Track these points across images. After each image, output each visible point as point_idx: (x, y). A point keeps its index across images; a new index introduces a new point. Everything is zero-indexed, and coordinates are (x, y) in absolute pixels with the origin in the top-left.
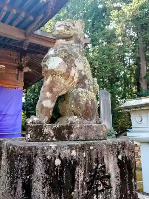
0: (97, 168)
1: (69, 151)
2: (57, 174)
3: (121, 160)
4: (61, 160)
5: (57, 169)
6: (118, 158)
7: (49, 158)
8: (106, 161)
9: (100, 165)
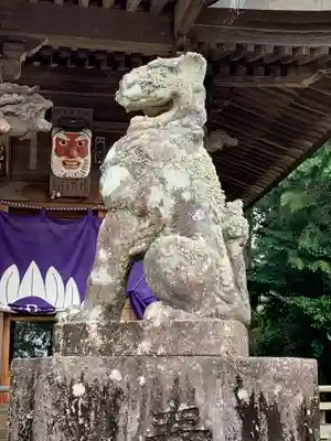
0: (175, 411)
1: (103, 370)
2: (77, 412)
3: (247, 400)
4: (87, 387)
5: (77, 402)
6: (237, 397)
7: (60, 381)
8: (200, 400)
9: (183, 407)
